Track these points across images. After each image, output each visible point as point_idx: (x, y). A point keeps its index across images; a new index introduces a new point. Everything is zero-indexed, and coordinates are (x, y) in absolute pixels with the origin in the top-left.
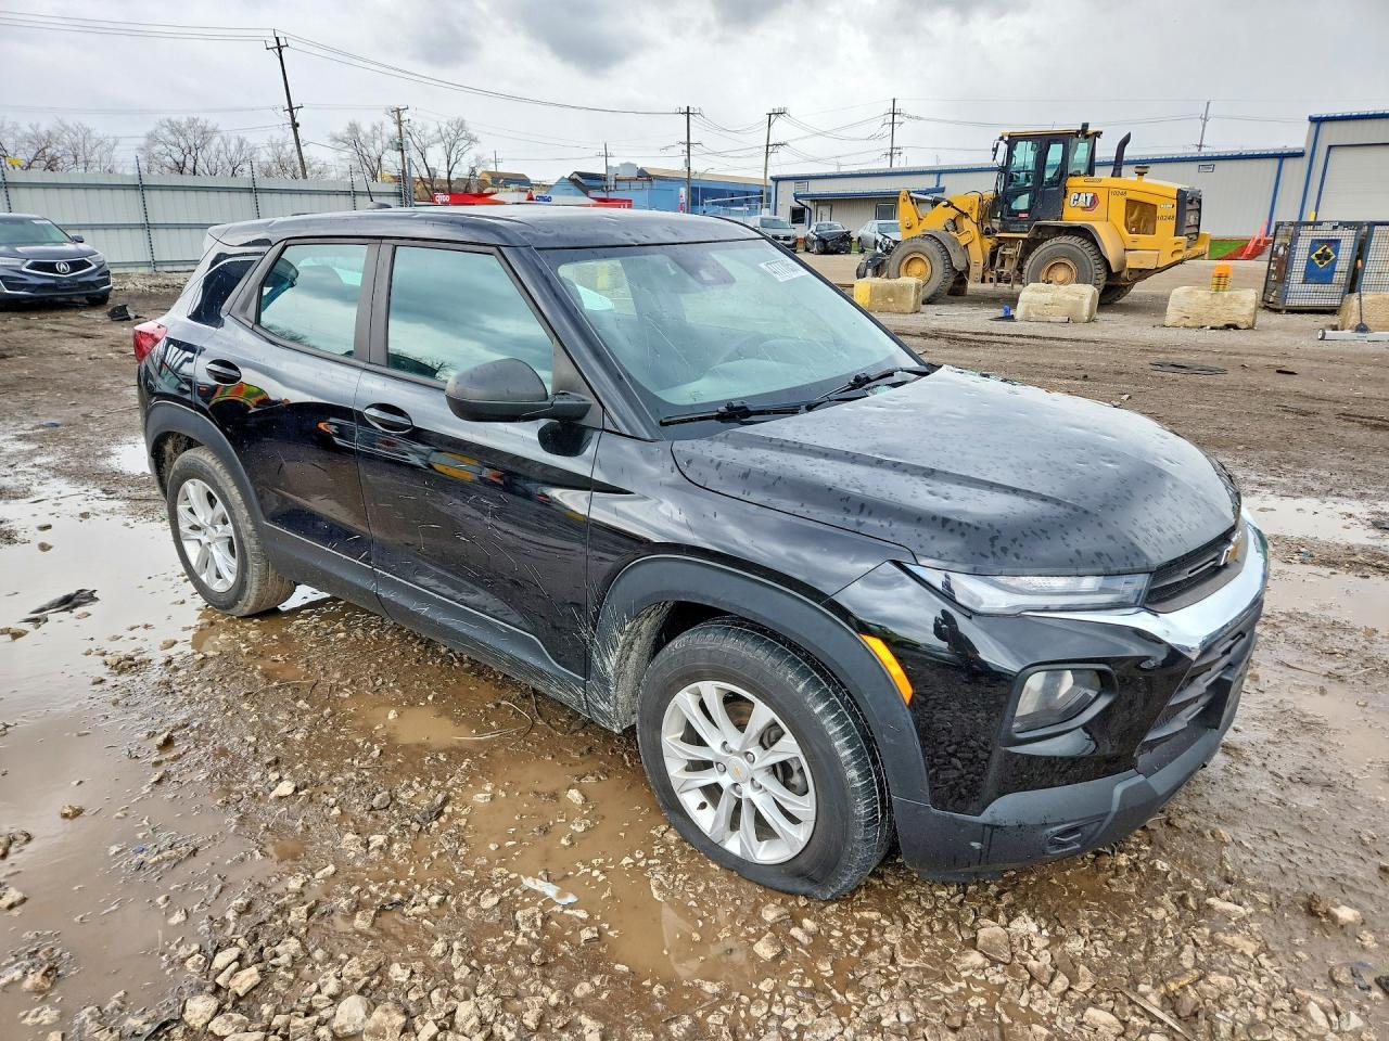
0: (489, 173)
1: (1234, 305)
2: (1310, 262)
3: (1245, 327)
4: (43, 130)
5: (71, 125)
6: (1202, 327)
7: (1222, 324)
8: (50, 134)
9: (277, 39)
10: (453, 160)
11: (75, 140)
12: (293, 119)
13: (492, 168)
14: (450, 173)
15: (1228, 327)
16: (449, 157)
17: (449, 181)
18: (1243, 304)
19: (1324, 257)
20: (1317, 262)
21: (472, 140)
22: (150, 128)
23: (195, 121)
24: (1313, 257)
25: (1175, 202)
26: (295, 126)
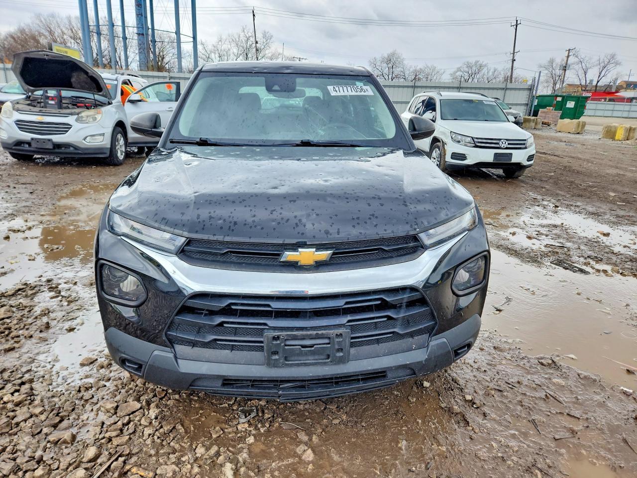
0: (625, 81)
4: (418, 68)
5: (430, 66)
8: (421, 69)
9: (517, 21)
10: (601, 76)
11: (429, 71)
12: (513, 57)
13: (626, 79)
14: (598, 82)
16: (600, 73)
17: (596, 86)
21: (617, 63)
22: (458, 66)
23: (478, 62)
26: (514, 60)
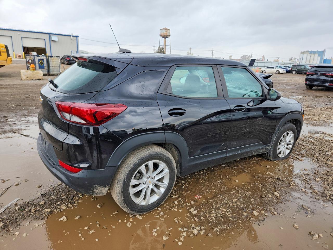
1: (38, 74)
2: (39, 64)
3: (42, 79)
6: (32, 80)
7: (37, 79)
15: (38, 79)
18: (40, 74)
19: (41, 63)
20: (41, 64)
24: (39, 63)
25: (5, 48)
